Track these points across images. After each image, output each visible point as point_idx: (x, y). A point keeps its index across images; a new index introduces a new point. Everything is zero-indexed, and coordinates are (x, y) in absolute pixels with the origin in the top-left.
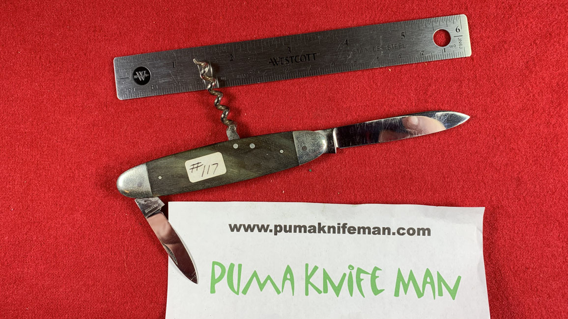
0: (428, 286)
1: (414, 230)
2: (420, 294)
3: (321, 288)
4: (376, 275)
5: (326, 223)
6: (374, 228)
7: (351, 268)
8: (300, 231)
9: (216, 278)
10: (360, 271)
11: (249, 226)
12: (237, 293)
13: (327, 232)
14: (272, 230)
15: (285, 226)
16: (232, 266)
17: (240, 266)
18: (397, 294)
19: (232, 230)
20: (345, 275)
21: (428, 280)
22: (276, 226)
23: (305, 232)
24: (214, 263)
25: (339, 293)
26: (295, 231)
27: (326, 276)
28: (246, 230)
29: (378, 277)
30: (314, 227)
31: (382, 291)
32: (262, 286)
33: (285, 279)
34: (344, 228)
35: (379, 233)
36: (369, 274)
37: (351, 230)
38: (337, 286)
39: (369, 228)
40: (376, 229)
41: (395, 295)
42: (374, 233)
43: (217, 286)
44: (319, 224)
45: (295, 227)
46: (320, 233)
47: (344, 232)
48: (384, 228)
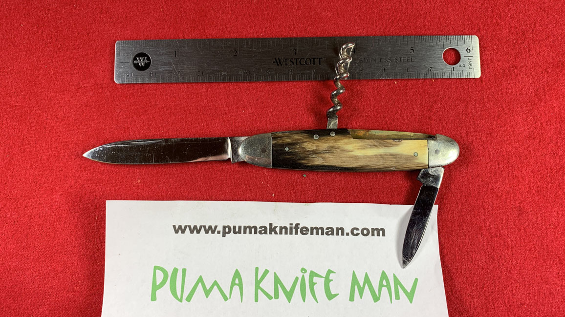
0: (384, 290)
1: (368, 230)
2: (376, 299)
3: (272, 294)
4: (330, 279)
5: (278, 224)
6: (327, 229)
7: (303, 271)
8: (250, 233)
9: (158, 284)
10: (313, 274)
11: (195, 227)
12: (181, 301)
13: (278, 233)
14: (220, 231)
15: (235, 227)
16: (175, 271)
17: (184, 271)
18: (352, 298)
19: (177, 232)
20: (297, 278)
21: (384, 283)
22: (224, 227)
23: (256, 233)
24: (156, 268)
25: (291, 299)
26: (245, 233)
27: (277, 281)
28: (192, 232)
29: (332, 280)
30: (265, 228)
31: (336, 295)
32: (207, 293)
33: (233, 284)
34: (296, 229)
35: (332, 234)
36: (322, 277)
37: (304, 231)
38: (288, 291)
39: (322, 229)
40: (330, 230)
41: (350, 300)
42: (327, 234)
43: (159, 293)
44: (271, 225)
45: (245, 228)
46: (271, 234)
47: (296, 233)
48: (337, 228)
